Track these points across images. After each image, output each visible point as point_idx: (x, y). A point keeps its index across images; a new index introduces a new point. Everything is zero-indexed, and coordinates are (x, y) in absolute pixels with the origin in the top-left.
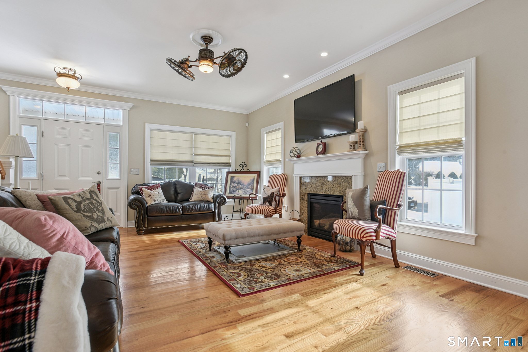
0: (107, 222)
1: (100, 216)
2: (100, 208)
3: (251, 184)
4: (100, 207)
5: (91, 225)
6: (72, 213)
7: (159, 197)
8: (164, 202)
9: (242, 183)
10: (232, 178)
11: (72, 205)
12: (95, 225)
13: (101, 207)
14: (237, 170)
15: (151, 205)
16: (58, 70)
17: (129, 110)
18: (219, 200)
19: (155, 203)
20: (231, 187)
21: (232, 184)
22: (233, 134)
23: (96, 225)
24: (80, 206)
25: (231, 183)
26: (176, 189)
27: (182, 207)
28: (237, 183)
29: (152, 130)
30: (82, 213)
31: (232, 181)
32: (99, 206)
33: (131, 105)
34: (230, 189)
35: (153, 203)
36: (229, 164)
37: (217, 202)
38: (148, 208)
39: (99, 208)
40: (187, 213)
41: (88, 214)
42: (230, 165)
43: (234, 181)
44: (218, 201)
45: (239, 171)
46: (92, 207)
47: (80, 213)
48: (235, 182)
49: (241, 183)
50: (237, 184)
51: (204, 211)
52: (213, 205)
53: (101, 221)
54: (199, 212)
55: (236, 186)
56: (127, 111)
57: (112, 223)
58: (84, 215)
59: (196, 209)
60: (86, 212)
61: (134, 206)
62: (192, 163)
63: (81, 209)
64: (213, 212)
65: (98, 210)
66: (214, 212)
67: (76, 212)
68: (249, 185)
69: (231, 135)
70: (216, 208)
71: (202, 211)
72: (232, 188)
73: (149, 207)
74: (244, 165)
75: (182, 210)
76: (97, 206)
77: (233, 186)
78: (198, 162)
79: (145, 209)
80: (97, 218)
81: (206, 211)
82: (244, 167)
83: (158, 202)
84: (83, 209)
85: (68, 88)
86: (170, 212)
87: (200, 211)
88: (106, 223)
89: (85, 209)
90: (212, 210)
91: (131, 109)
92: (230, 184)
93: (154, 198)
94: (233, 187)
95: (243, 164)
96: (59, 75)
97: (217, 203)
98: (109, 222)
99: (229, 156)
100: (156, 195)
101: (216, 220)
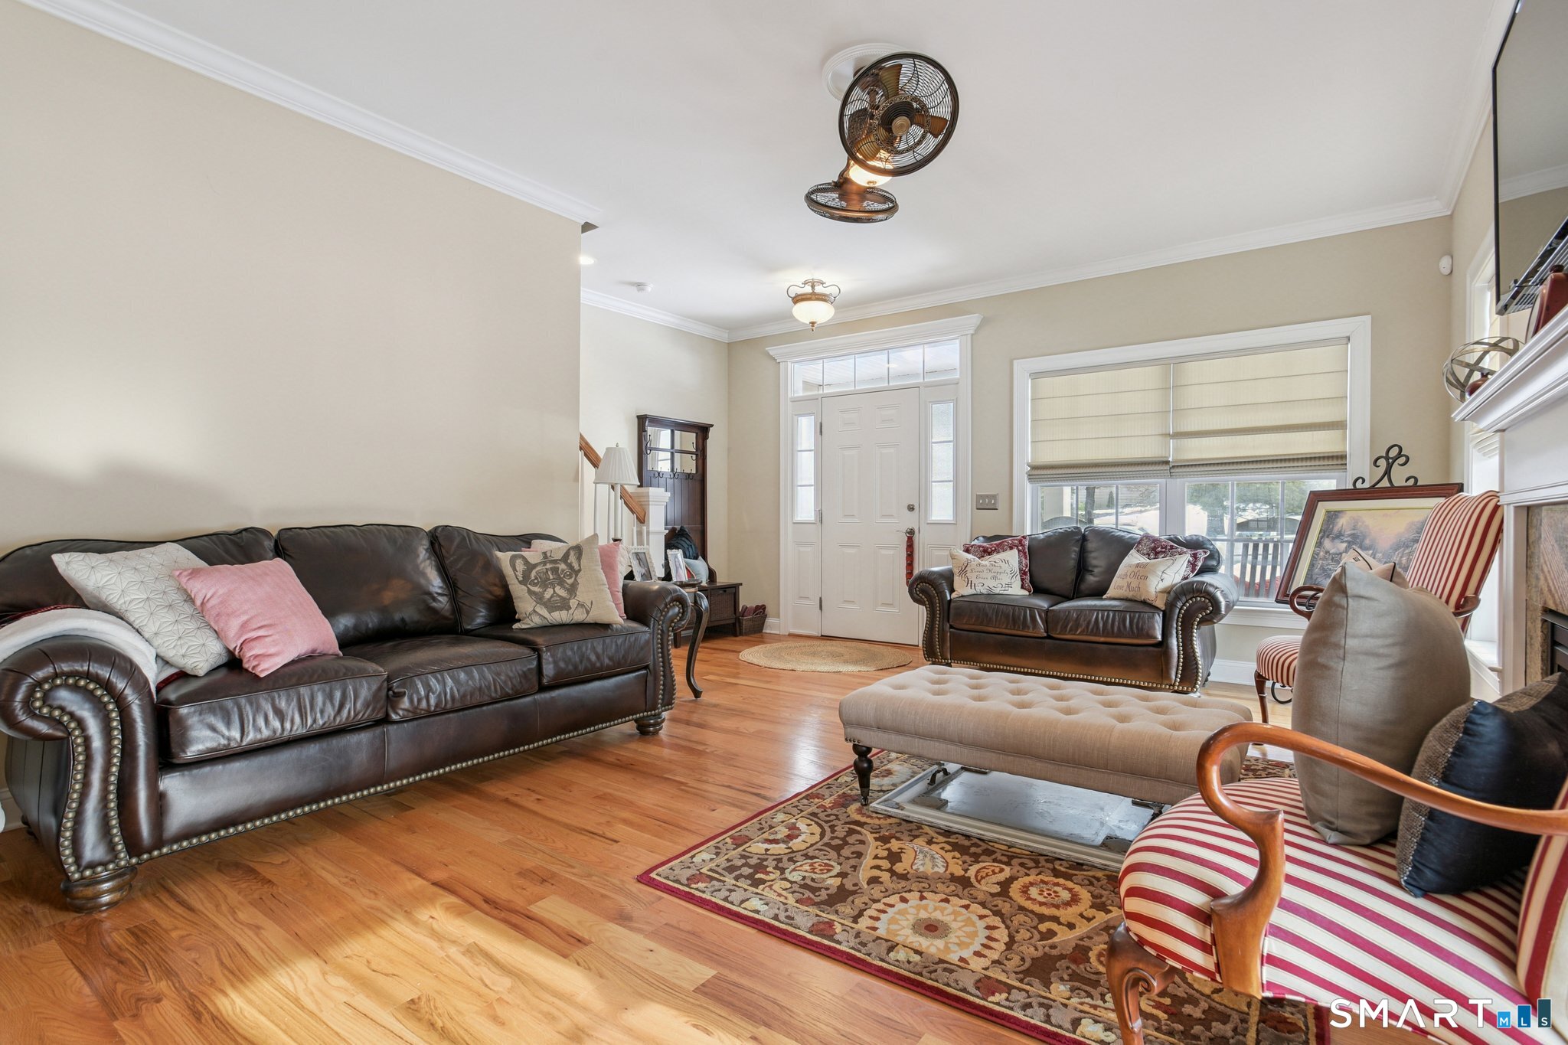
0: (576, 611)
1: (560, 596)
2: (570, 581)
3: (1407, 547)
4: (571, 578)
5: (534, 610)
6: (514, 584)
7: (990, 575)
8: (1005, 592)
9: (1367, 542)
10: (1332, 516)
11: (518, 569)
12: (541, 612)
13: (573, 579)
14: (1361, 480)
15: (962, 596)
16: (793, 292)
17: (972, 335)
18: (1187, 601)
19: (973, 591)
20: (1318, 554)
21: (1327, 543)
22: (1360, 327)
23: (544, 612)
24: (530, 572)
25: (1322, 537)
26: (1083, 554)
27: (1047, 615)
28: (1349, 539)
29: (1036, 376)
30: (529, 586)
31: (1325, 533)
32: (568, 575)
33: (974, 319)
34: (1312, 566)
35: (967, 591)
36: (1338, 460)
37: (1178, 610)
38: (952, 604)
39: (568, 581)
40: (1059, 634)
41: (536, 589)
42: (1340, 462)
43: (1336, 529)
44: (1184, 605)
45: (1367, 485)
46: (551, 577)
47: (526, 585)
48: (1339, 536)
49: (1364, 537)
50: (1345, 545)
51: (1120, 635)
52: (1158, 619)
53: (558, 606)
54: (1103, 636)
55: (1341, 554)
56: (969, 336)
57: (591, 614)
58: (530, 592)
59: (1091, 627)
60: (535, 585)
61: (918, 595)
62: (1167, 467)
63: (529, 577)
64: (1160, 644)
65: (561, 583)
66: (1163, 644)
67: (520, 582)
68: (1396, 550)
69: (1348, 335)
70: (1174, 632)
71: (1113, 635)
72: (1324, 558)
73: (956, 602)
74: (1395, 459)
75: (1046, 622)
76: (564, 576)
77: (1327, 552)
78: (1188, 460)
79: (946, 607)
80: (549, 599)
81: (1126, 637)
82: (1395, 467)
83: (985, 592)
84: (533, 578)
85: (813, 323)
86: (1007, 625)
87: (1106, 633)
88: (571, 611)
89: (536, 578)
90: (1155, 638)
91: (978, 329)
92: (1319, 544)
93: (972, 576)
94: (1327, 556)
95: (1394, 453)
96: (798, 299)
97: (1179, 613)
98: (581, 610)
99: (1340, 425)
100: (980, 569)
101: (1174, 677)
